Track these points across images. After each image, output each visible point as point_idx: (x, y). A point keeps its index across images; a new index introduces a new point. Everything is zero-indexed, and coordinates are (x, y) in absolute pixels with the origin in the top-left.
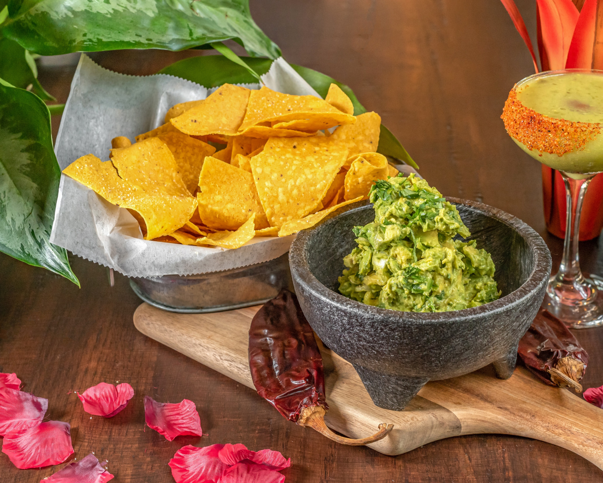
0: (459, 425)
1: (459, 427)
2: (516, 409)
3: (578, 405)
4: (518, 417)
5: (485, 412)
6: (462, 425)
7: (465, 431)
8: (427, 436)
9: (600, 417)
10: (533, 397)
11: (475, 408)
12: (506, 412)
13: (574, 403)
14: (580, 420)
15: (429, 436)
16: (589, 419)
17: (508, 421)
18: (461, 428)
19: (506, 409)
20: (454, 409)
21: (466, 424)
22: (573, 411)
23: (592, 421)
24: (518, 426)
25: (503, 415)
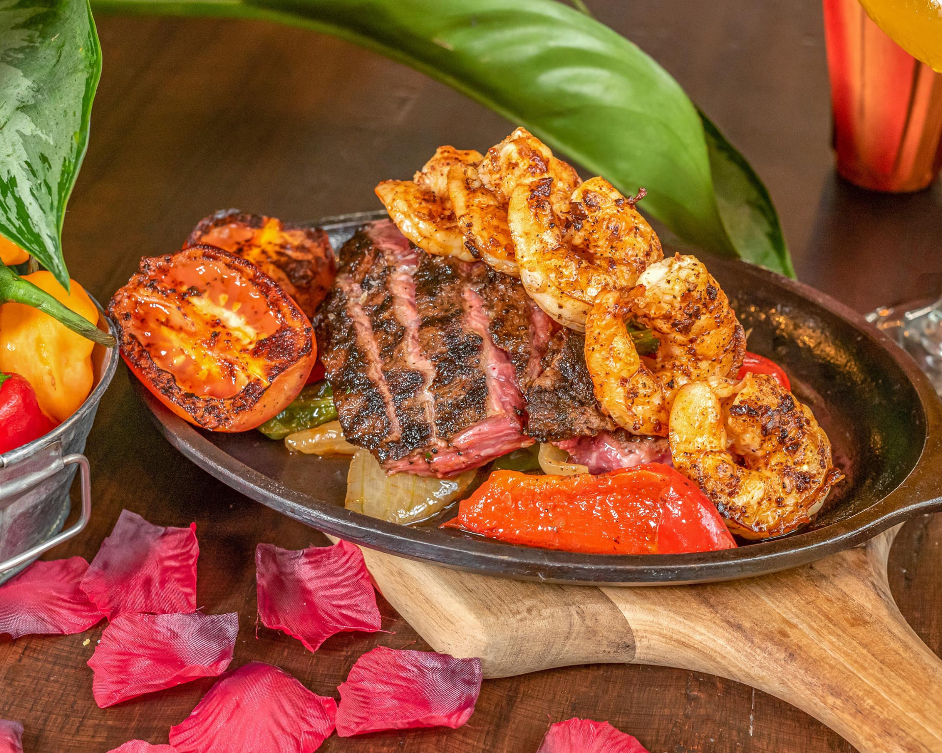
0: (630, 643)
1: (630, 647)
2: (760, 633)
3: (901, 651)
4: (758, 651)
5: (692, 625)
6: (638, 644)
7: (642, 656)
8: (554, 651)
9: (936, 687)
10: (809, 614)
11: (676, 612)
12: (738, 635)
13: (893, 645)
14: (888, 686)
15: (559, 654)
16: (909, 687)
17: (737, 655)
18: (634, 648)
19: (739, 627)
20: (628, 606)
21: (645, 642)
22: (882, 662)
23: (913, 693)
24: (756, 671)
25: (729, 641)
